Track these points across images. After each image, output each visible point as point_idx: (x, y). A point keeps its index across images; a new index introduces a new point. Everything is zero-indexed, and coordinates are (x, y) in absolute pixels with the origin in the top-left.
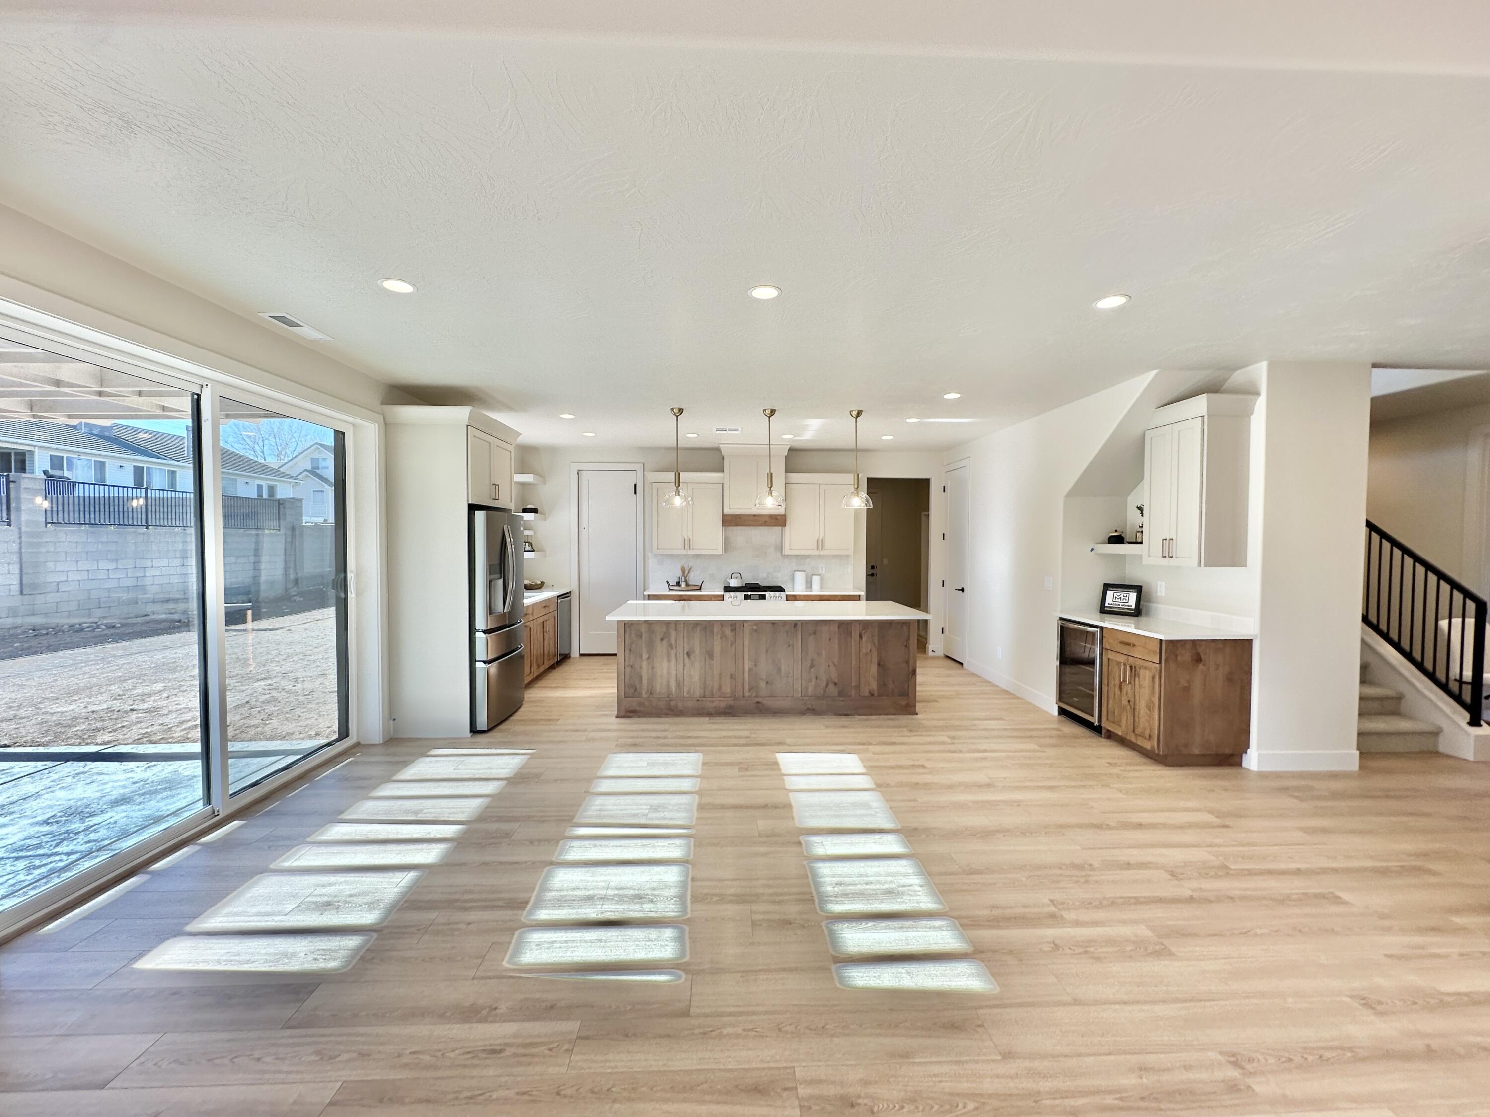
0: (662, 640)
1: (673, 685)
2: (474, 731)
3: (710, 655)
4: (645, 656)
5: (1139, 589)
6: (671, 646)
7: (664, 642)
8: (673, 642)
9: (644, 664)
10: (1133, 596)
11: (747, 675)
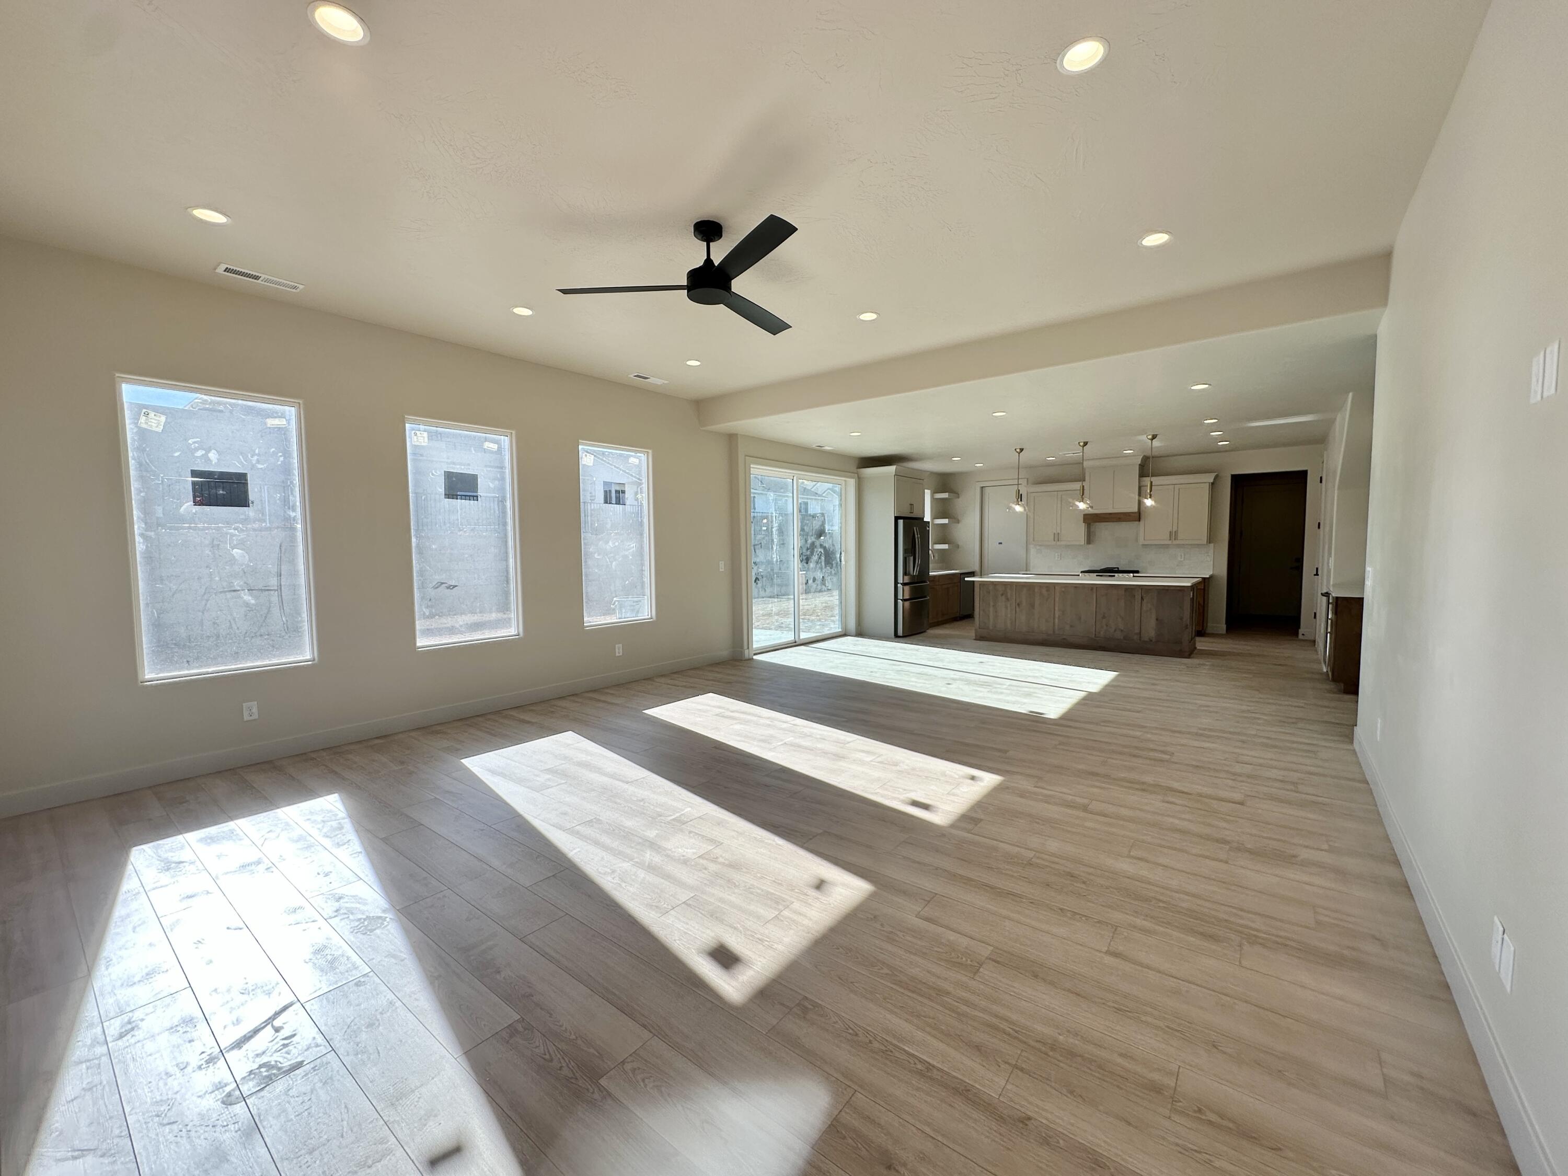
0: (1002, 595)
1: (1009, 622)
2: (896, 636)
3: (1032, 606)
4: (992, 604)
6: (1008, 599)
7: (1003, 597)
8: (1009, 596)
9: (991, 609)
11: (1057, 620)
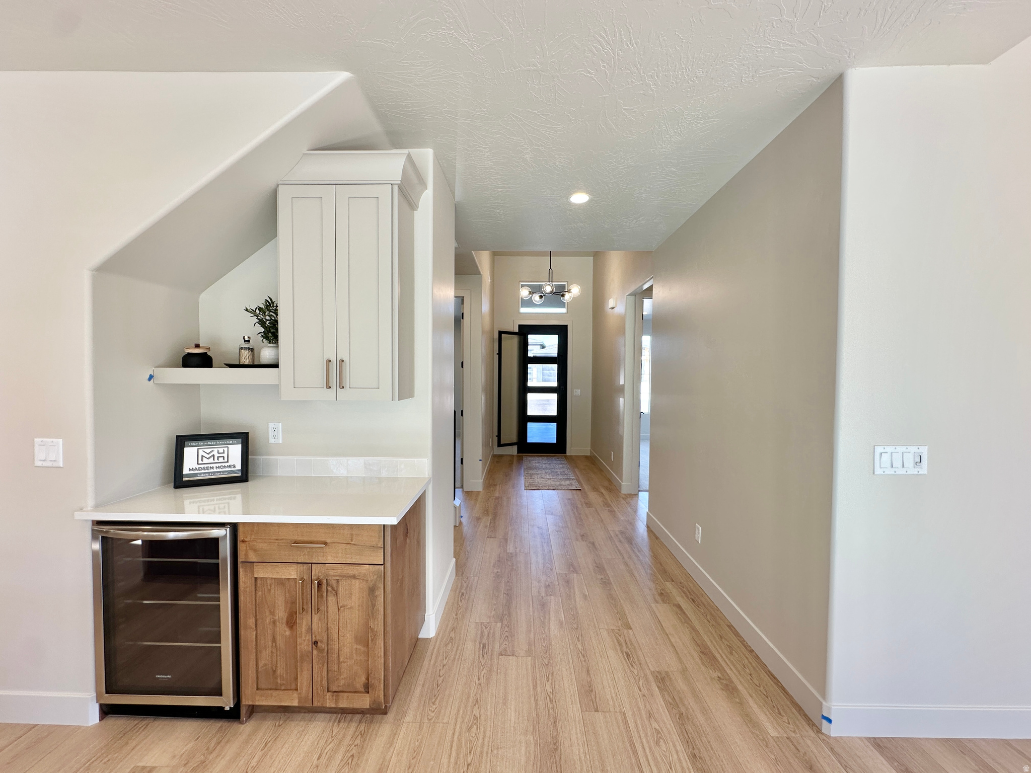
5: (244, 438)
10: (235, 450)
